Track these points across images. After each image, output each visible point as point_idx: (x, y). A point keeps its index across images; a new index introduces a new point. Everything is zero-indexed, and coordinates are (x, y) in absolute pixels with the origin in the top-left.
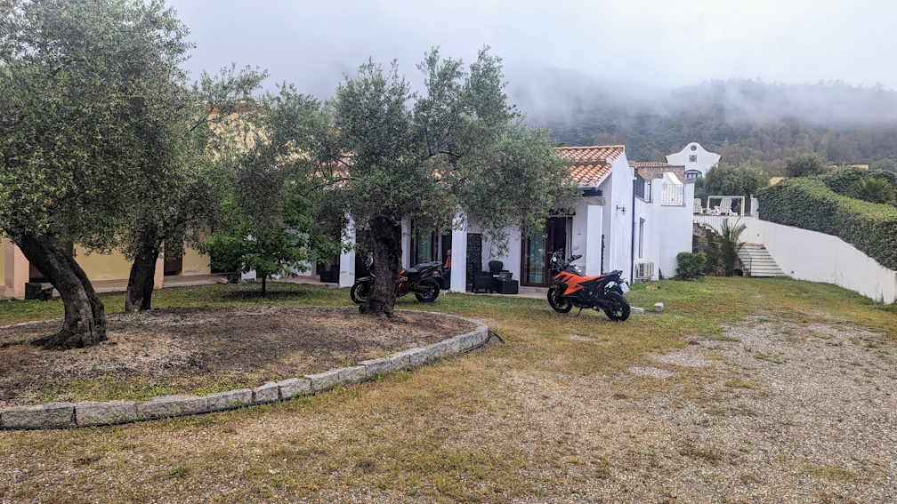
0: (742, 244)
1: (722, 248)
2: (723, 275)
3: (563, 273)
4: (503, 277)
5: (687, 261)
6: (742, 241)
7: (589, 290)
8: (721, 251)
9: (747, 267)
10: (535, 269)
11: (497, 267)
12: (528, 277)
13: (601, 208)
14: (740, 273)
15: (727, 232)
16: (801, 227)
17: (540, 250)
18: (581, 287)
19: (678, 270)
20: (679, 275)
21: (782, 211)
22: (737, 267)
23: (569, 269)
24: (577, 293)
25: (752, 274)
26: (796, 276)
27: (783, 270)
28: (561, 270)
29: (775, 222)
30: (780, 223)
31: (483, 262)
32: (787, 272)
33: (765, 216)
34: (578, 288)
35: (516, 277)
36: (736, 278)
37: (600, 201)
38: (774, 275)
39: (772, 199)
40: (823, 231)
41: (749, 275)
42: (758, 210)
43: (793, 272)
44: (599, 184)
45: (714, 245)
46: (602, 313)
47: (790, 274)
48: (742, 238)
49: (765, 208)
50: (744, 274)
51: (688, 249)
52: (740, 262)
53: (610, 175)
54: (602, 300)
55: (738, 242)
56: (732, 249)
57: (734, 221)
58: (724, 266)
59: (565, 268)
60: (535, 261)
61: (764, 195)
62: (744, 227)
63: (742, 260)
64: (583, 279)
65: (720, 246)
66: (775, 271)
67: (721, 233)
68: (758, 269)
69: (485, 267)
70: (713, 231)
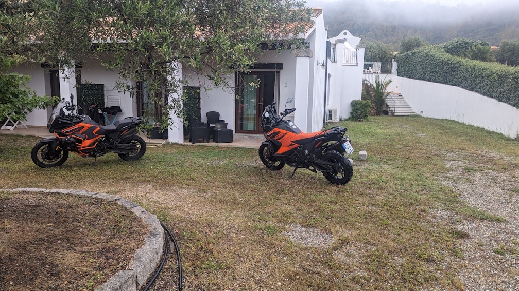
0: (388, 94)
1: (375, 96)
2: (375, 115)
3: (276, 130)
4: (218, 126)
5: (358, 106)
6: (389, 92)
7: (304, 148)
8: (374, 98)
9: (392, 109)
10: (248, 119)
11: (214, 117)
12: (242, 125)
13: (308, 59)
14: (386, 113)
15: (378, 85)
16: (429, 81)
17: (253, 100)
18: (296, 145)
19: (351, 113)
20: (353, 117)
21: (415, 70)
22: (384, 109)
23: (283, 125)
24: (291, 152)
25: (395, 114)
26: (424, 115)
27: (414, 111)
28: (274, 126)
29: (409, 78)
30: (413, 78)
31: (202, 112)
32: (417, 112)
33: (402, 74)
34: (292, 147)
35: (231, 126)
36: (385, 117)
37: (308, 53)
38: (409, 114)
39: (407, 62)
40: (446, 83)
41: (393, 114)
42: (397, 70)
43: (422, 112)
44: (307, 35)
45: (370, 93)
46: (320, 174)
47: (419, 113)
48: (389, 89)
49: (402, 68)
50: (390, 114)
51: (359, 97)
52: (387, 106)
53: (315, 29)
54: (319, 161)
55: (386, 92)
56: (381, 97)
57: (383, 78)
58: (375, 108)
59: (279, 123)
60: (248, 110)
61: (402, 59)
62: (390, 81)
63: (388, 104)
64: (298, 137)
65: (373, 95)
66: (409, 111)
67: (375, 86)
68: (399, 111)
69: (204, 119)
70: (369, 84)
